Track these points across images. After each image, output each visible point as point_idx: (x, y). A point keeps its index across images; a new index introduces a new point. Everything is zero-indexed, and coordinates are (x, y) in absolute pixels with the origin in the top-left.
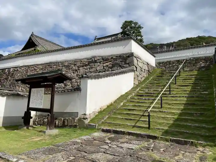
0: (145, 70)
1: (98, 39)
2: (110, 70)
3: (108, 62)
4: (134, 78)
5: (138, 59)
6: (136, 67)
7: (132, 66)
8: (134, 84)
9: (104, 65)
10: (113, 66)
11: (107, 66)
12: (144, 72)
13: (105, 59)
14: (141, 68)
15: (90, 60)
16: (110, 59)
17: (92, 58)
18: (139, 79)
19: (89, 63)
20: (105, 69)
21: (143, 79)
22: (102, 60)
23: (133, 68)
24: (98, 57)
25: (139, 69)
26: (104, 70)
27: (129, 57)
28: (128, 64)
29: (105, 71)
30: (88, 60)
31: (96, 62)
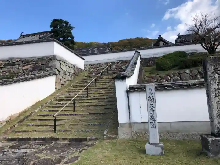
0: (70, 73)
1: (24, 35)
2: (31, 73)
3: (28, 65)
4: (56, 82)
5: (61, 62)
6: (58, 70)
7: (54, 70)
8: (56, 88)
9: (24, 68)
10: (34, 69)
11: (27, 69)
12: (69, 75)
13: (25, 62)
14: (65, 71)
15: (6, 63)
16: (31, 61)
17: (8, 60)
18: (62, 82)
19: (5, 65)
20: (25, 73)
21: (67, 82)
22: (21, 63)
23: (54, 71)
24: (17, 58)
25: (62, 72)
26: (23, 73)
27: (51, 59)
28: (50, 67)
29: (24, 75)
30: (4, 63)
31: (13, 64)
